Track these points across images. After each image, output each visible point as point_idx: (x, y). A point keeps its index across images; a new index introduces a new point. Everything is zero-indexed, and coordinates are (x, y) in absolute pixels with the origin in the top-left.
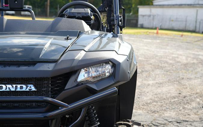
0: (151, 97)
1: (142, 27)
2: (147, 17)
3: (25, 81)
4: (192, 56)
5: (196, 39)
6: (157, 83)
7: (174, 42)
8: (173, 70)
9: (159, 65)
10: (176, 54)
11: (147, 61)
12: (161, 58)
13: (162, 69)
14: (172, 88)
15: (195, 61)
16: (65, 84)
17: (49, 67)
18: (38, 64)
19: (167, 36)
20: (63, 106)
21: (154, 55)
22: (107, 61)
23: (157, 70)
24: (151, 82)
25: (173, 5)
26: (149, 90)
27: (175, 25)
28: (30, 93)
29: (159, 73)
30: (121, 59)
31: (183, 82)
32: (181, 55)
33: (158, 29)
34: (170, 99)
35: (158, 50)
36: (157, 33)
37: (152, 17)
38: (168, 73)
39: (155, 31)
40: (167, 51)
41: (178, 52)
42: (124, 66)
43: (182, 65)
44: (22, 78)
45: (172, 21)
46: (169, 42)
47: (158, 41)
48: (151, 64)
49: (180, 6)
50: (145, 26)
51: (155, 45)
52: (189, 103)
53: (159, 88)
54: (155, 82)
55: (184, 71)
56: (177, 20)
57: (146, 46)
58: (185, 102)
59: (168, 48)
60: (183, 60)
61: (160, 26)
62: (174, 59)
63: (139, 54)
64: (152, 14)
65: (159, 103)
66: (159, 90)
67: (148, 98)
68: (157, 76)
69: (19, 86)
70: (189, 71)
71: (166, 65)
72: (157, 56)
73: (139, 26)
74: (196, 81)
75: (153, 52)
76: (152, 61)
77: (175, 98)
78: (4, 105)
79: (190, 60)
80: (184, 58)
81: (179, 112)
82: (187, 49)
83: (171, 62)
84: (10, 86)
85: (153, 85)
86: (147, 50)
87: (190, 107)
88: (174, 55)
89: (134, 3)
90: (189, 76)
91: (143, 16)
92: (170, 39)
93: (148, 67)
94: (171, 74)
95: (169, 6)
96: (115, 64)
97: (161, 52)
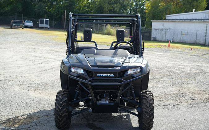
0: (159, 93)
1: (155, 40)
2: (160, 31)
3: (110, 73)
4: (196, 67)
5: (204, 53)
6: (164, 86)
7: (183, 55)
8: (178, 78)
9: (167, 74)
10: (182, 66)
11: (158, 71)
12: (170, 69)
13: (169, 77)
14: (174, 89)
15: (197, 71)
16: (124, 75)
17: (119, 68)
18: (114, 67)
19: (177, 50)
20: (124, 81)
21: (164, 66)
22: (138, 67)
23: (166, 77)
24: (160, 85)
25: (185, 20)
26: (158, 90)
27: (186, 39)
28: (112, 77)
29: (166, 79)
30: (143, 66)
31: (183, 85)
32: (187, 66)
33: (169, 42)
34: (171, 95)
35: (168, 62)
36: (169, 46)
37: (164, 30)
38: (173, 80)
39: (167, 44)
40: (175, 63)
41: (185, 64)
42: (145, 69)
43: (186, 74)
44: (110, 72)
45: (184, 35)
46: (179, 55)
47: (169, 54)
48: (161, 73)
49: (191, 21)
50: (158, 39)
51: (165, 58)
52: (183, 97)
53: (165, 89)
54: (163, 85)
55: (186, 78)
56: (188, 34)
57: (158, 59)
58: (181, 96)
59: (177, 60)
60: (188, 70)
61: (172, 40)
62: (180, 69)
63: (151, 65)
64: (164, 28)
65: (164, 97)
66: (165, 90)
67: (157, 94)
68: (165, 82)
69: (108, 75)
70: (190, 79)
71: (173, 74)
72: (167, 67)
73: (152, 39)
74: (193, 85)
75: (164, 64)
76: (162, 71)
77: (175, 94)
78: (104, 81)
79: (193, 71)
80: (189, 69)
81: (176, 101)
82: (194, 61)
83: (177, 72)
84: (105, 75)
85: (161, 87)
86: (159, 62)
87: (184, 99)
88: (180, 67)
89: (148, 17)
90: (189, 82)
91: (157, 30)
92: (180, 53)
93: (158, 75)
94: (175, 80)
95: (181, 20)
96: (141, 68)
97: (170, 64)
